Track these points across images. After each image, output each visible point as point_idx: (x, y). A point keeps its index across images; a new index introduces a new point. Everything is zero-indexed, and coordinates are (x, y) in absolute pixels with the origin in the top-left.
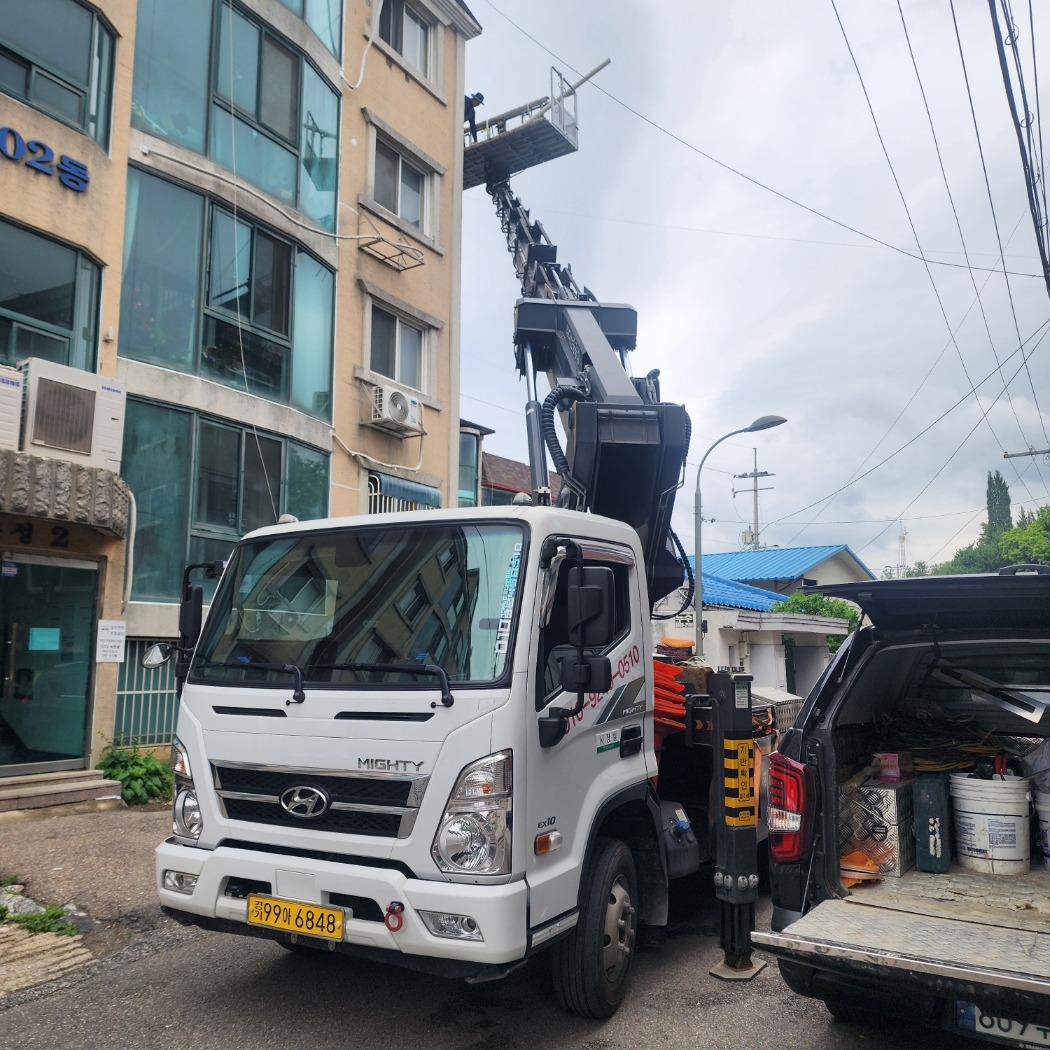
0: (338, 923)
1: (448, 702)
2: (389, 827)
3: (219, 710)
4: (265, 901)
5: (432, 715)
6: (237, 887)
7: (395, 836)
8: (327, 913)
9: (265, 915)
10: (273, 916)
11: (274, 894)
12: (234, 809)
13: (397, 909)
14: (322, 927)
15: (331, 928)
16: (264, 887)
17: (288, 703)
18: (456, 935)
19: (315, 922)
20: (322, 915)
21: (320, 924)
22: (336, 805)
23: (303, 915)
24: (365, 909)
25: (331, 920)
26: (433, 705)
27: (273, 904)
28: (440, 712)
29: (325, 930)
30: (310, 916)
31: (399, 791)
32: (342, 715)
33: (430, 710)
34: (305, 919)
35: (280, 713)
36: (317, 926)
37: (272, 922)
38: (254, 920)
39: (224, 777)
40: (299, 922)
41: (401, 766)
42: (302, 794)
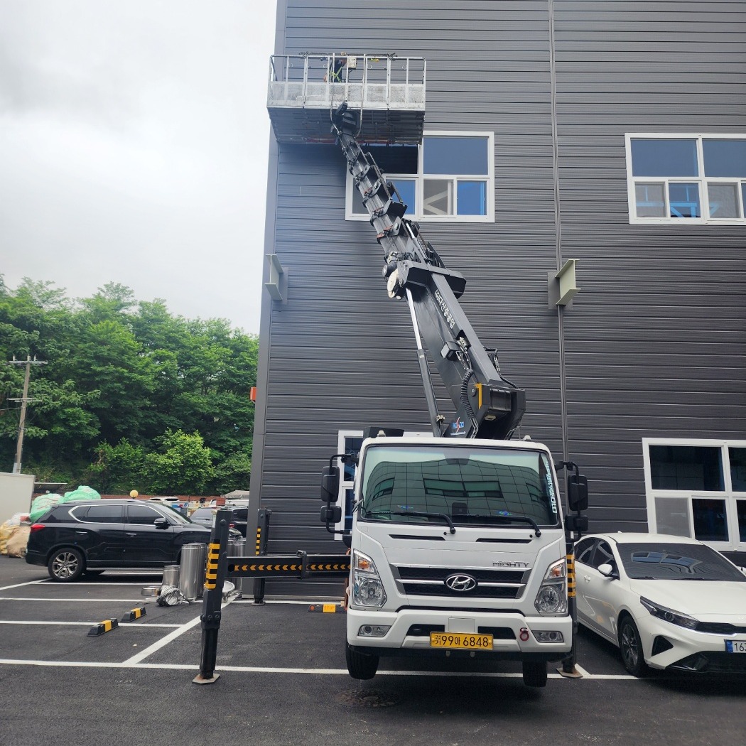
0: (490, 641)
1: (539, 535)
2: (513, 593)
3: (394, 536)
4: (442, 635)
5: (531, 540)
6: (416, 630)
7: (514, 598)
8: (482, 637)
9: (443, 642)
10: (448, 643)
11: (446, 631)
12: (409, 589)
13: (526, 631)
14: (480, 644)
15: (485, 644)
16: (440, 628)
17: (445, 534)
19: (476, 642)
20: (480, 639)
22: (480, 584)
23: (468, 640)
24: (506, 633)
25: (485, 640)
26: (531, 536)
27: (448, 636)
28: (535, 539)
29: (482, 645)
30: (472, 639)
31: (518, 576)
32: (480, 540)
33: (530, 538)
34: (469, 641)
35: (441, 539)
36: (477, 644)
37: (448, 645)
38: (435, 645)
39: (403, 572)
40: (466, 643)
41: (517, 565)
42: (460, 579)
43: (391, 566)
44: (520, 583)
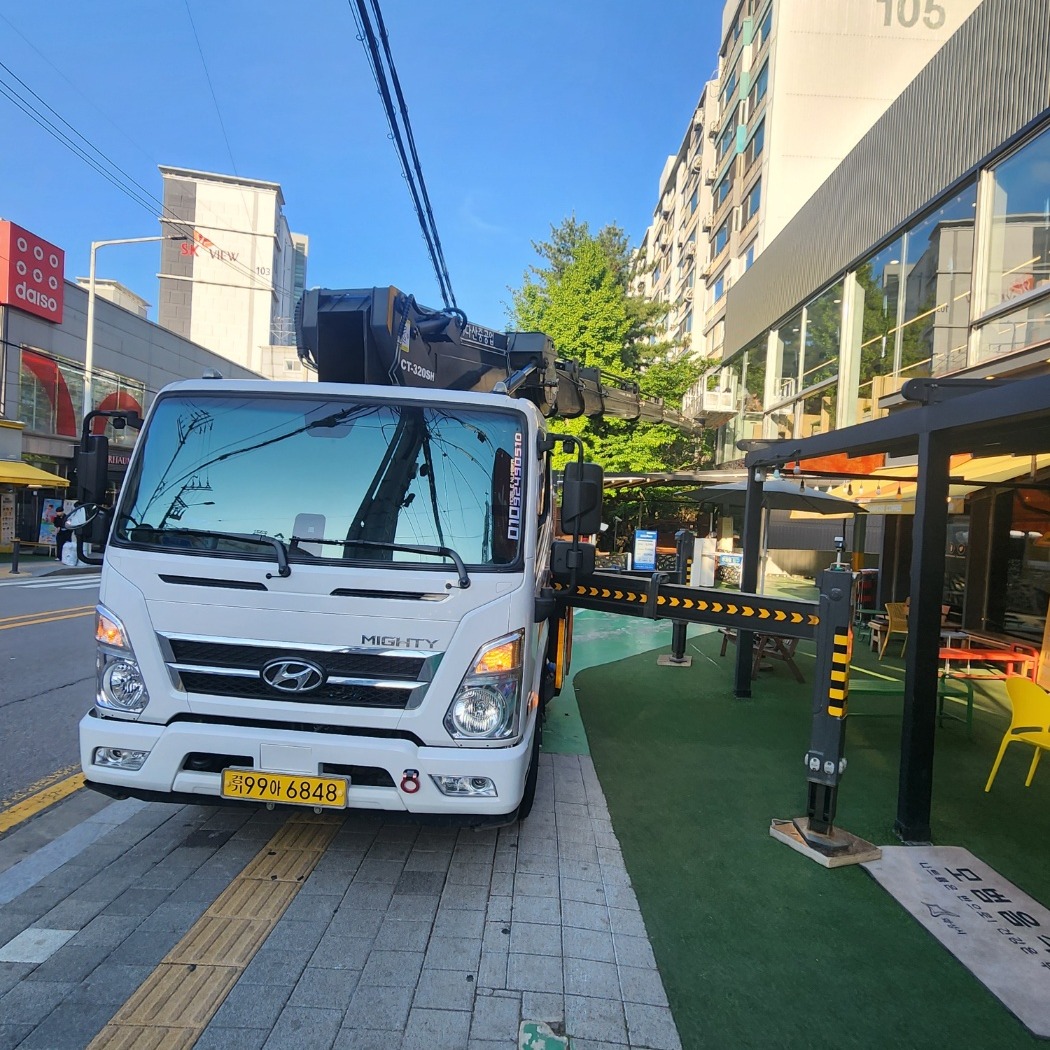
0: (339, 793)
1: (466, 584)
2: (400, 700)
3: (166, 578)
4: (246, 775)
5: (447, 595)
7: (403, 707)
8: (326, 783)
9: (246, 789)
10: (256, 789)
11: (256, 767)
12: (191, 683)
13: (411, 775)
14: (321, 796)
15: (331, 796)
16: (247, 761)
17: (269, 576)
19: (312, 791)
20: (321, 786)
21: (318, 793)
22: (331, 679)
23: (297, 786)
24: (376, 777)
25: (332, 789)
26: (449, 586)
27: (257, 777)
28: (457, 593)
29: (324, 799)
30: (305, 787)
31: (411, 668)
32: (340, 592)
33: (446, 591)
34: (299, 790)
35: (260, 587)
36: (314, 795)
37: (255, 795)
38: (232, 794)
39: (180, 650)
40: (292, 793)
41: (413, 643)
42: (291, 669)
43: (160, 638)
44: (415, 680)
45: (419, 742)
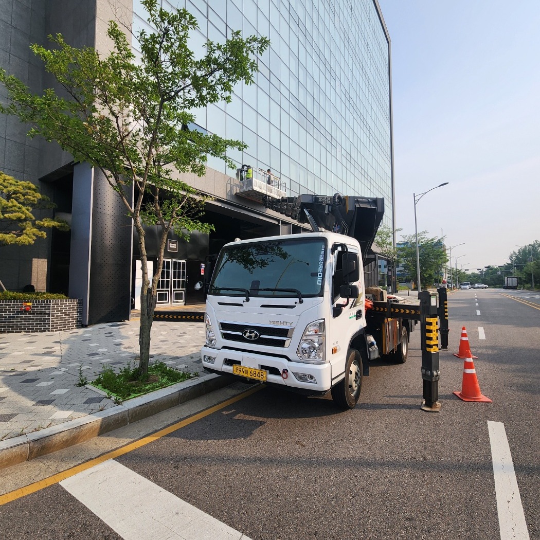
0: (264, 376)
1: (301, 302)
2: (281, 344)
3: (220, 304)
4: (239, 367)
5: (295, 306)
6: (229, 362)
7: (283, 347)
8: (260, 372)
9: (239, 372)
10: (242, 372)
11: (241, 365)
12: (226, 336)
13: (285, 371)
14: (259, 376)
15: (262, 377)
16: (239, 363)
17: (244, 302)
18: (306, 381)
20: (259, 373)
22: (262, 336)
23: (252, 372)
24: (274, 371)
25: (262, 374)
26: (296, 303)
27: (242, 368)
28: (298, 305)
30: (255, 373)
31: (284, 332)
32: (263, 306)
33: (295, 305)
34: (253, 374)
35: (241, 305)
36: (257, 376)
37: (241, 374)
38: (236, 373)
39: (224, 326)
40: (251, 374)
41: (285, 324)
42: (250, 332)
43: (219, 322)
44: (286, 337)
45: (289, 360)
